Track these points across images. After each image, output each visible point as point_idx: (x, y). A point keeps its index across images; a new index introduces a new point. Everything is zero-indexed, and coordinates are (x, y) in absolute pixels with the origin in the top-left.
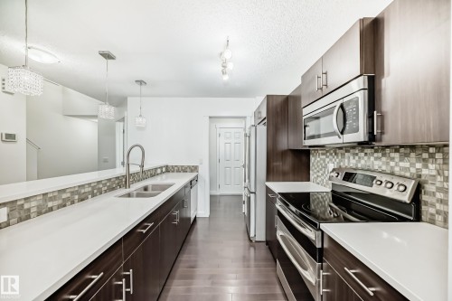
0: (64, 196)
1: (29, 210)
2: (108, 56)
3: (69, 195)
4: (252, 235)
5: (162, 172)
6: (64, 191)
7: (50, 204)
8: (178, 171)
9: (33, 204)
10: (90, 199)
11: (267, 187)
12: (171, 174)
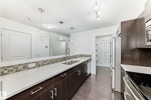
0: (48, 62)
1: (40, 64)
2: (61, 23)
3: (49, 61)
4: (113, 87)
5: (79, 57)
6: (48, 60)
7: (45, 63)
8: (85, 56)
9: (41, 63)
10: (55, 63)
11: (121, 67)
12: (82, 57)
